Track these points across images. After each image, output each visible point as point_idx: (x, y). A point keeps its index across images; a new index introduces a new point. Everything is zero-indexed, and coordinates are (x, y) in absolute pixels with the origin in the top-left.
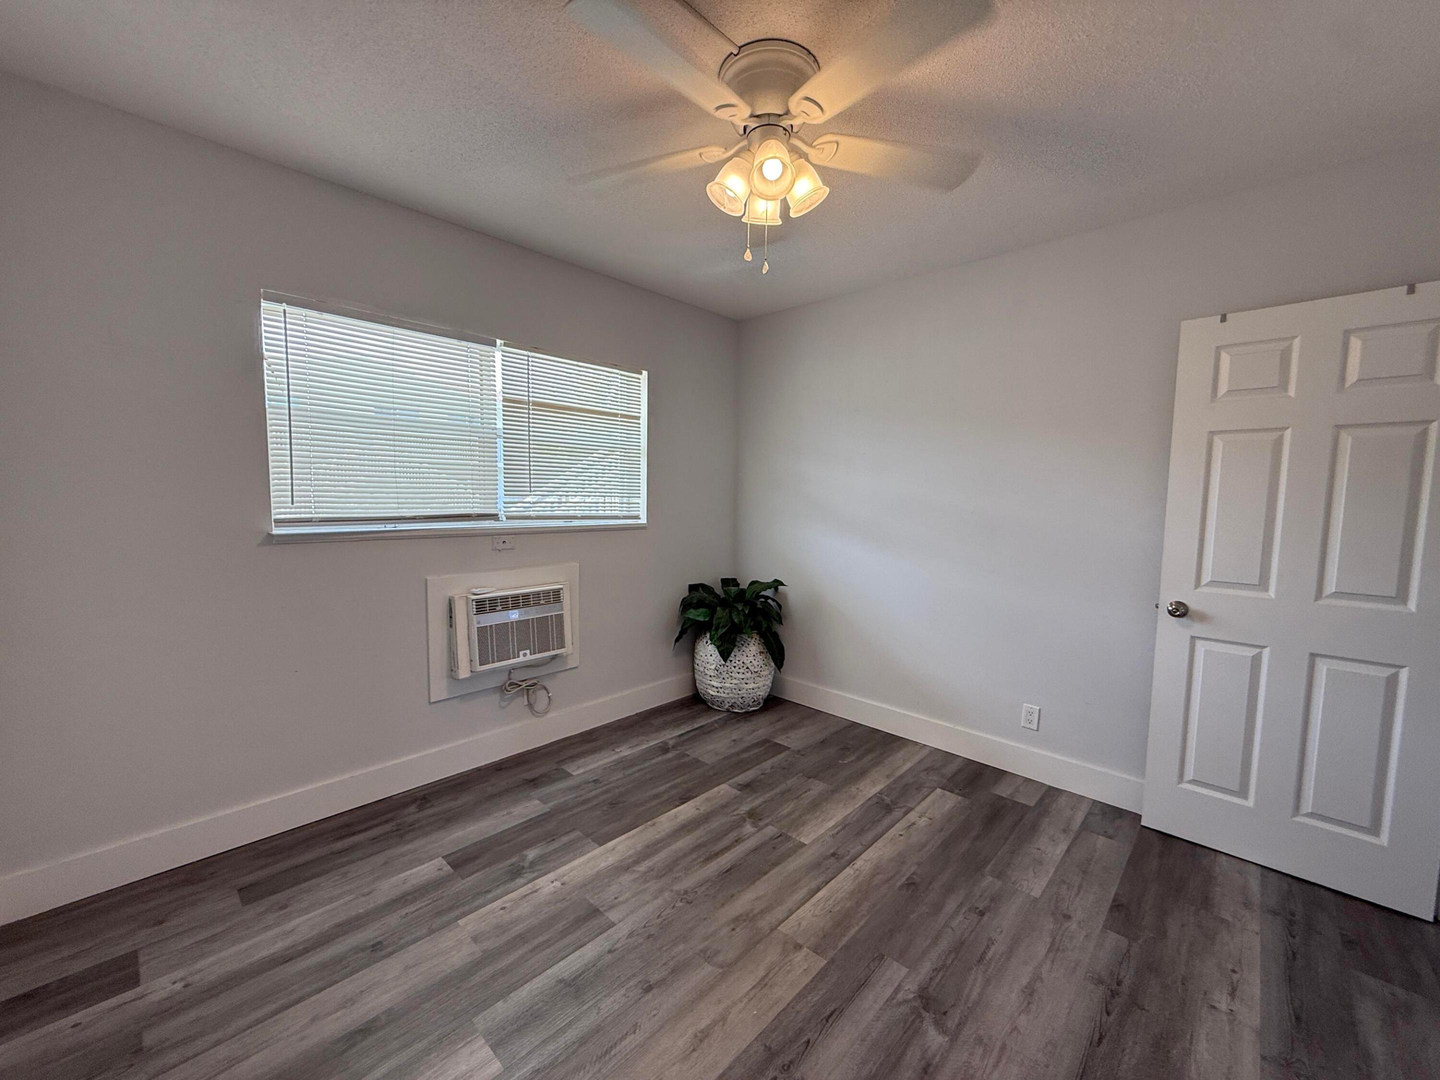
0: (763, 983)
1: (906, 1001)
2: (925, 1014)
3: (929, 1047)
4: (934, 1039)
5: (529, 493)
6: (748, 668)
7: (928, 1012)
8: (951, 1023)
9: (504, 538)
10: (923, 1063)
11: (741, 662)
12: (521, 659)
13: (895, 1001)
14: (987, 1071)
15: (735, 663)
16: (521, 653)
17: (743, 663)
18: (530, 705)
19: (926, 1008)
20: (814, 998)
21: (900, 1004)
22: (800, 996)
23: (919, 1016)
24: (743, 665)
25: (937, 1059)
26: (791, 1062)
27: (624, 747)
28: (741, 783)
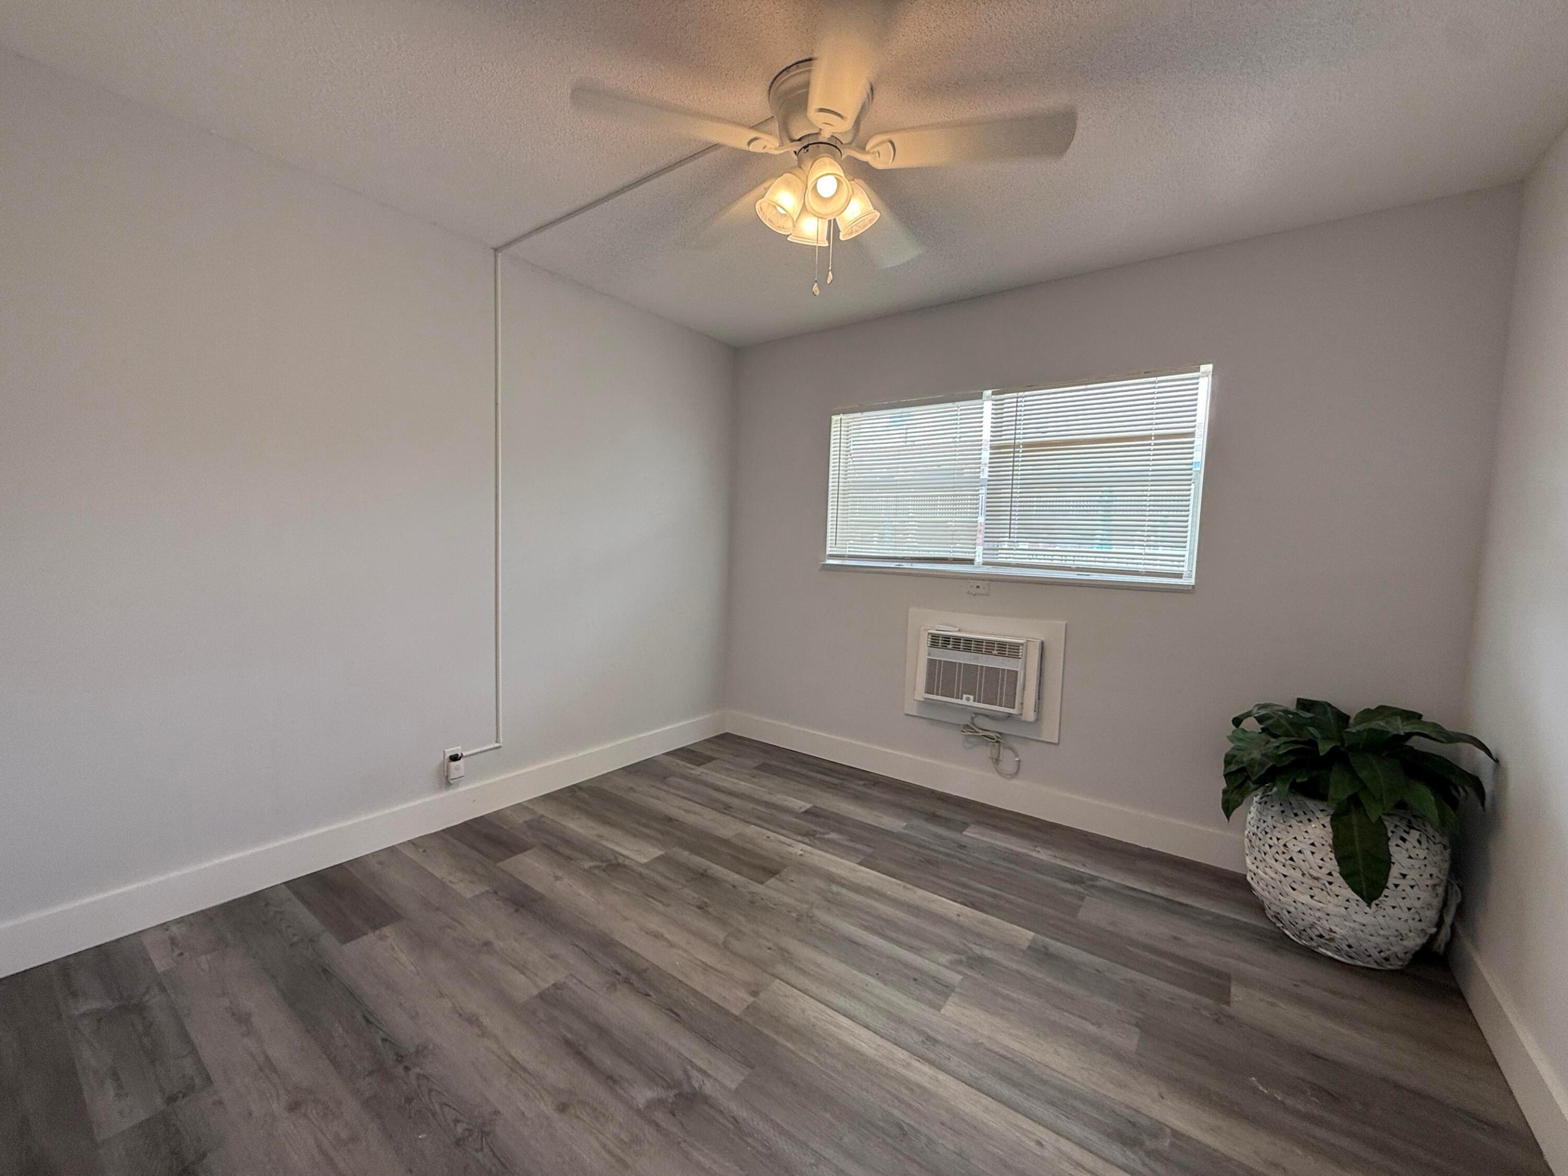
0: (706, 968)
1: (689, 1078)
2: (672, 1093)
3: (633, 1087)
4: (643, 1094)
5: (1007, 539)
6: (1291, 859)
7: (675, 1096)
8: (660, 1116)
9: (979, 583)
10: (618, 1077)
11: (1282, 842)
12: (964, 702)
13: (689, 1067)
14: (601, 1137)
15: (1271, 838)
16: (965, 696)
17: (1285, 846)
18: (997, 761)
19: (679, 1095)
20: (692, 1002)
21: (686, 1072)
22: (695, 992)
23: (669, 1086)
24: (1283, 849)
25: (621, 1092)
26: (631, 984)
27: (1049, 852)
28: (1052, 950)
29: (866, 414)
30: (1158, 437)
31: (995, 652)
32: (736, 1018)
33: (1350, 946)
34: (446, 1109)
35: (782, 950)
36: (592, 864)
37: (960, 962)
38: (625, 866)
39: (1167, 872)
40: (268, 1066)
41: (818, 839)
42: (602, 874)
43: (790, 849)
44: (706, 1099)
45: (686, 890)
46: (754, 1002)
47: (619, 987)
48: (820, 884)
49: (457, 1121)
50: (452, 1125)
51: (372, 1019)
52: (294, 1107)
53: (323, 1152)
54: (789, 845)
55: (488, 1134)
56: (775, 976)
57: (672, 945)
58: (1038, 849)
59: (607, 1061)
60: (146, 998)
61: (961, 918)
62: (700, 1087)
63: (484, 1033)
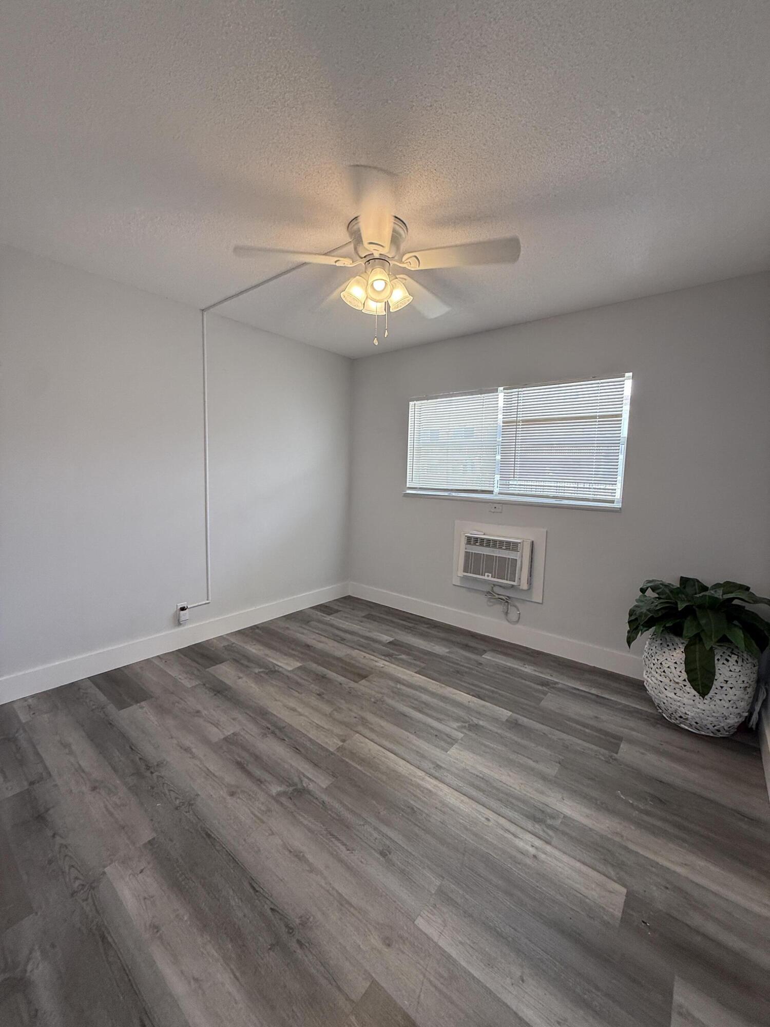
0: (318, 727)
1: (301, 781)
2: (291, 789)
3: (271, 785)
4: (275, 789)
5: (513, 479)
6: (664, 672)
7: (293, 790)
8: (283, 800)
9: (495, 505)
10: (263, 780)
11: (659, 662)
12: (486, 578)
13: (302, 776)
14: (251, 808)
15: (654, 660)
16: (486, 574)
17: (661, 664)
18: (507, 613)
19: (295, 790)
20: (308, 744)
21: (300, 778)
22: (310, 740)
23: (290, 785)
24: (660, 666)
26: (275, 734)
27: (532, 668)
28: (520, 722)
29: (429, 401)
30: (601, 417)
31: (504, 548)
32: (332, 753)
33: (697, 723)
34: (172, 792)
35: (362, 718)
36: (260, 670)
37: (465, 727)
38: (279, 672)
39: (601, 680)
40: (80, 770)
41: (394, 658)
42: (266, 677)
43: (377, 664)
44: (309, 792)
45: (313, 685)
46: (343, 745)
47: (269, 735)
48: (391, 684)
49: (176, 798)
50: (174, 800)
51: (133, 748)
52: (94, 789)
53: (107, 810)
54: (376, 661)
55: (192, 805)
56: (357, 732)
57: (301, 714)
58: (526, 666)
59: (258, 772)
60: (17, 735)
61: (470, 703)
62: (307, 786)
63: (194, 756)
